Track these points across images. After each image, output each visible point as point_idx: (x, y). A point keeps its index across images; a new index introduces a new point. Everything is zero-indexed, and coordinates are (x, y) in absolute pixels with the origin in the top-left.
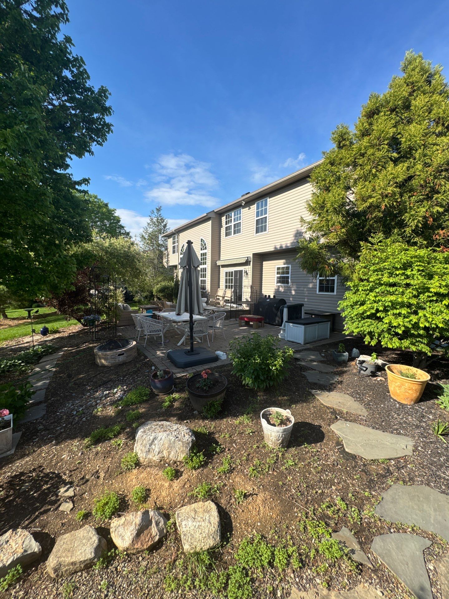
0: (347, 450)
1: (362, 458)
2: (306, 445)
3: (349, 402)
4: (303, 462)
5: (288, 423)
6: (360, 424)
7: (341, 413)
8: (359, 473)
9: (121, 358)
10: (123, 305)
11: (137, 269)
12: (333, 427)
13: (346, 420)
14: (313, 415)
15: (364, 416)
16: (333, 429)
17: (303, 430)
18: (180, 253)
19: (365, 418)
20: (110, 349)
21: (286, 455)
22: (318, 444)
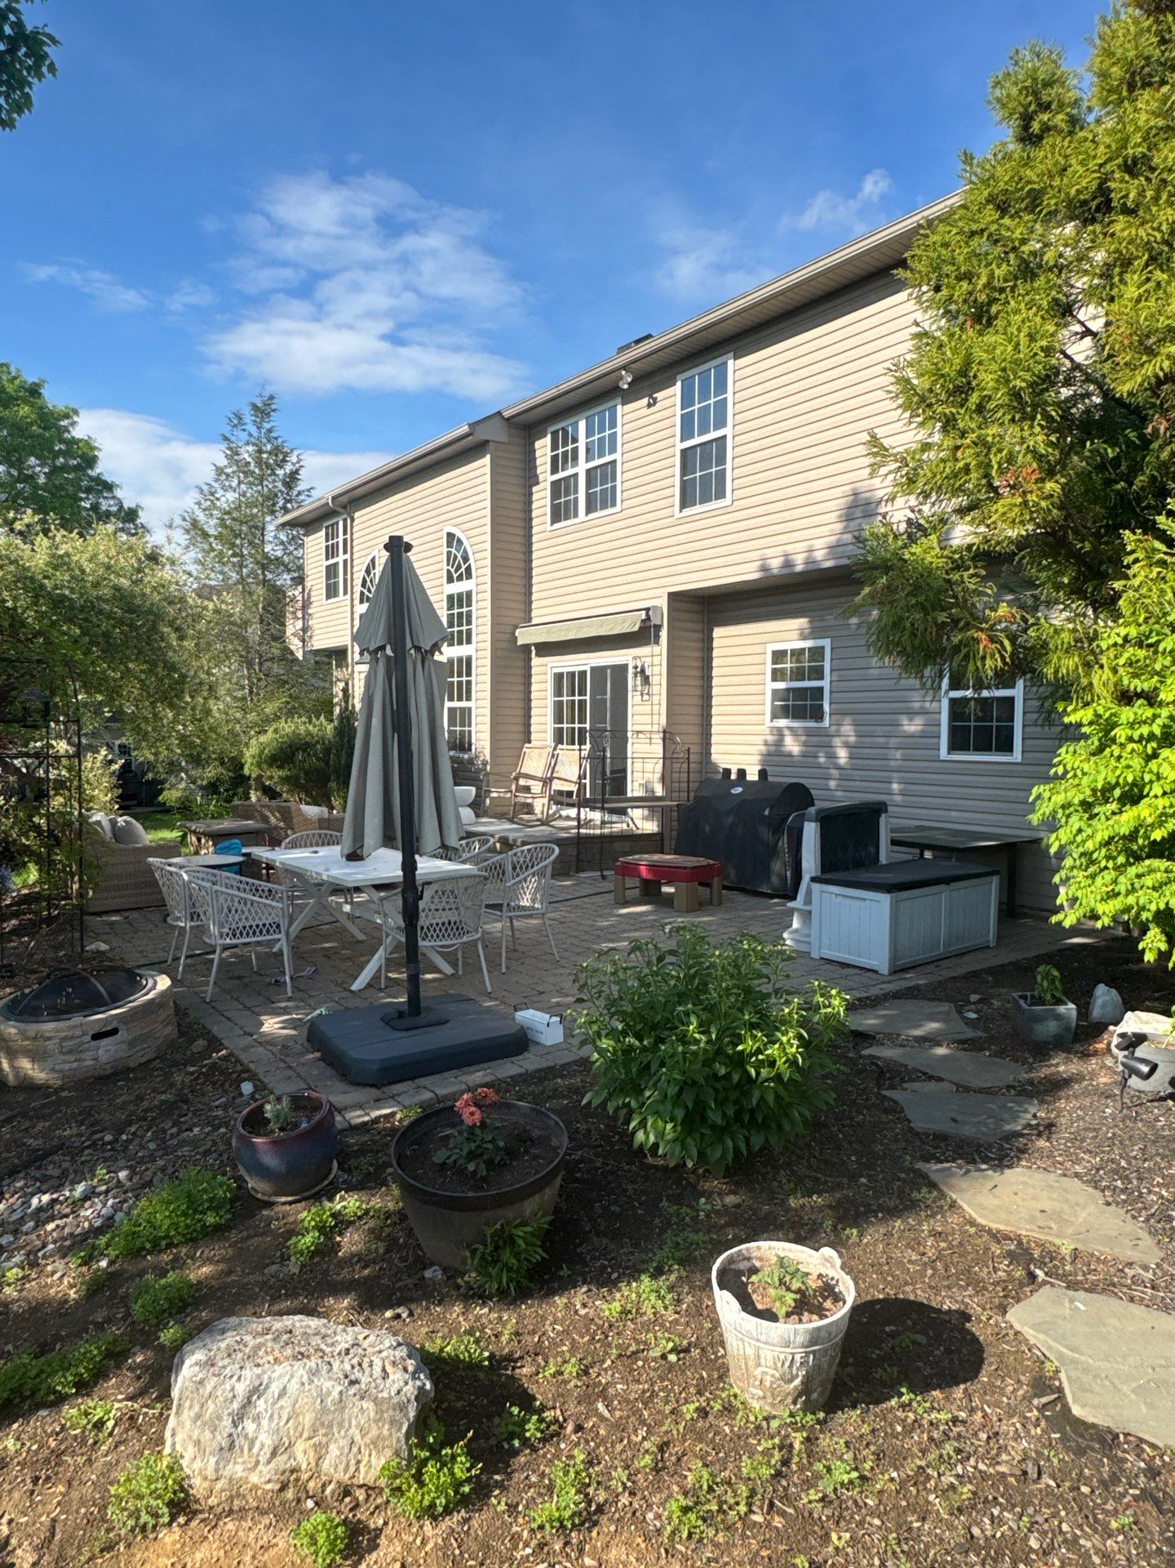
0: (1076, 1411)
1: (1141, 1440)
2: (905, 1398)
3: (1084, 1208)
4: (896, 1469)
5: (828, 1304)
6: (1132, 1299)
7: (1050, 1256)
8: (1128, 1506)
9: (107, 1051)
10: (113, 823)
11: (171, 667)
12: (1018, 1317)
13: (1072, 1286)
14: (934, 1269)
15: (1146, 1268)
16: (1017, 1327)
17: (892, 1335)
18: (357, 596)
19: (1150, 1275)
20: (58, 1013)
21: (825, 1441)
22: (958, 1392)
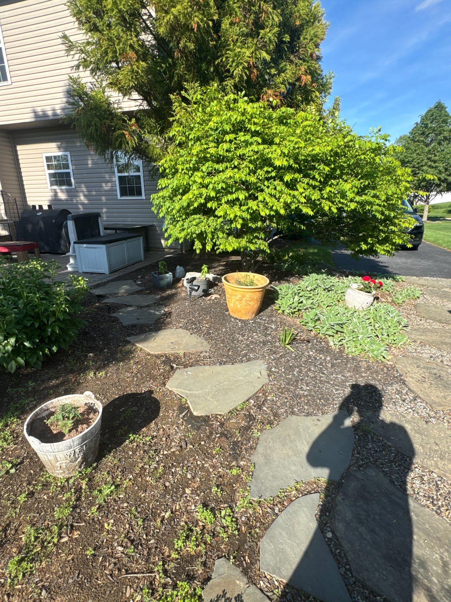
0: (195, 413)
1: (217, 415)
2: (132, 438)
3: (184, 338)
4: (131, 473)
6: (204, 364)
7: (177, 357)
8: (217, 442)
12: (171, 385)
13: (186, 366)
14: (137, 377)
15: (206, 352)
16: (170, 389)
17: (124, 412)
19: (208, 354)
21: (98, 477)
22: (152, 425)
